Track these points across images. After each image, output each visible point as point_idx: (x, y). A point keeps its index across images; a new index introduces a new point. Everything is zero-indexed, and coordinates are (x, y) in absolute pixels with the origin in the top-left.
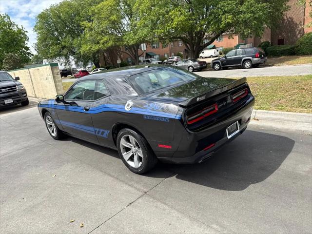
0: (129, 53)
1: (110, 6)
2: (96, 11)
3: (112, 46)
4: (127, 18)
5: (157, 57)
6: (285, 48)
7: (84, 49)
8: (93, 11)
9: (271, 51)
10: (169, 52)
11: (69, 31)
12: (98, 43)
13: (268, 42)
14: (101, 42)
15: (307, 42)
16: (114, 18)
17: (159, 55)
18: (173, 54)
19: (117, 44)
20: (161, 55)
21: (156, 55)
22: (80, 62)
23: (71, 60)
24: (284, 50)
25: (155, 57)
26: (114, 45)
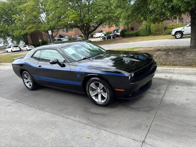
0: (47, 35)
1: (32, 6)
2: (23, 9)
3: (35, 31)
4: (44, 14)
5: (67, 37)
6: (133, 33)
7: (16, 33)
8: (20, 9)
9: (127, 34)
10: (74, 34)
11: (5, 21)
12: (25, 29)
13: (126, 29)
14: (27, 28)
15: (143, 29)
16: (35, 13)
17: (68, 36)
18: (77, 36)
19: (38, 30)
20: (69, 36)
21: (66, 36)
22: (15, 41)
23: (8, 40)
24: (133, 34)
25: (65, 37)
26: (36, 31)
